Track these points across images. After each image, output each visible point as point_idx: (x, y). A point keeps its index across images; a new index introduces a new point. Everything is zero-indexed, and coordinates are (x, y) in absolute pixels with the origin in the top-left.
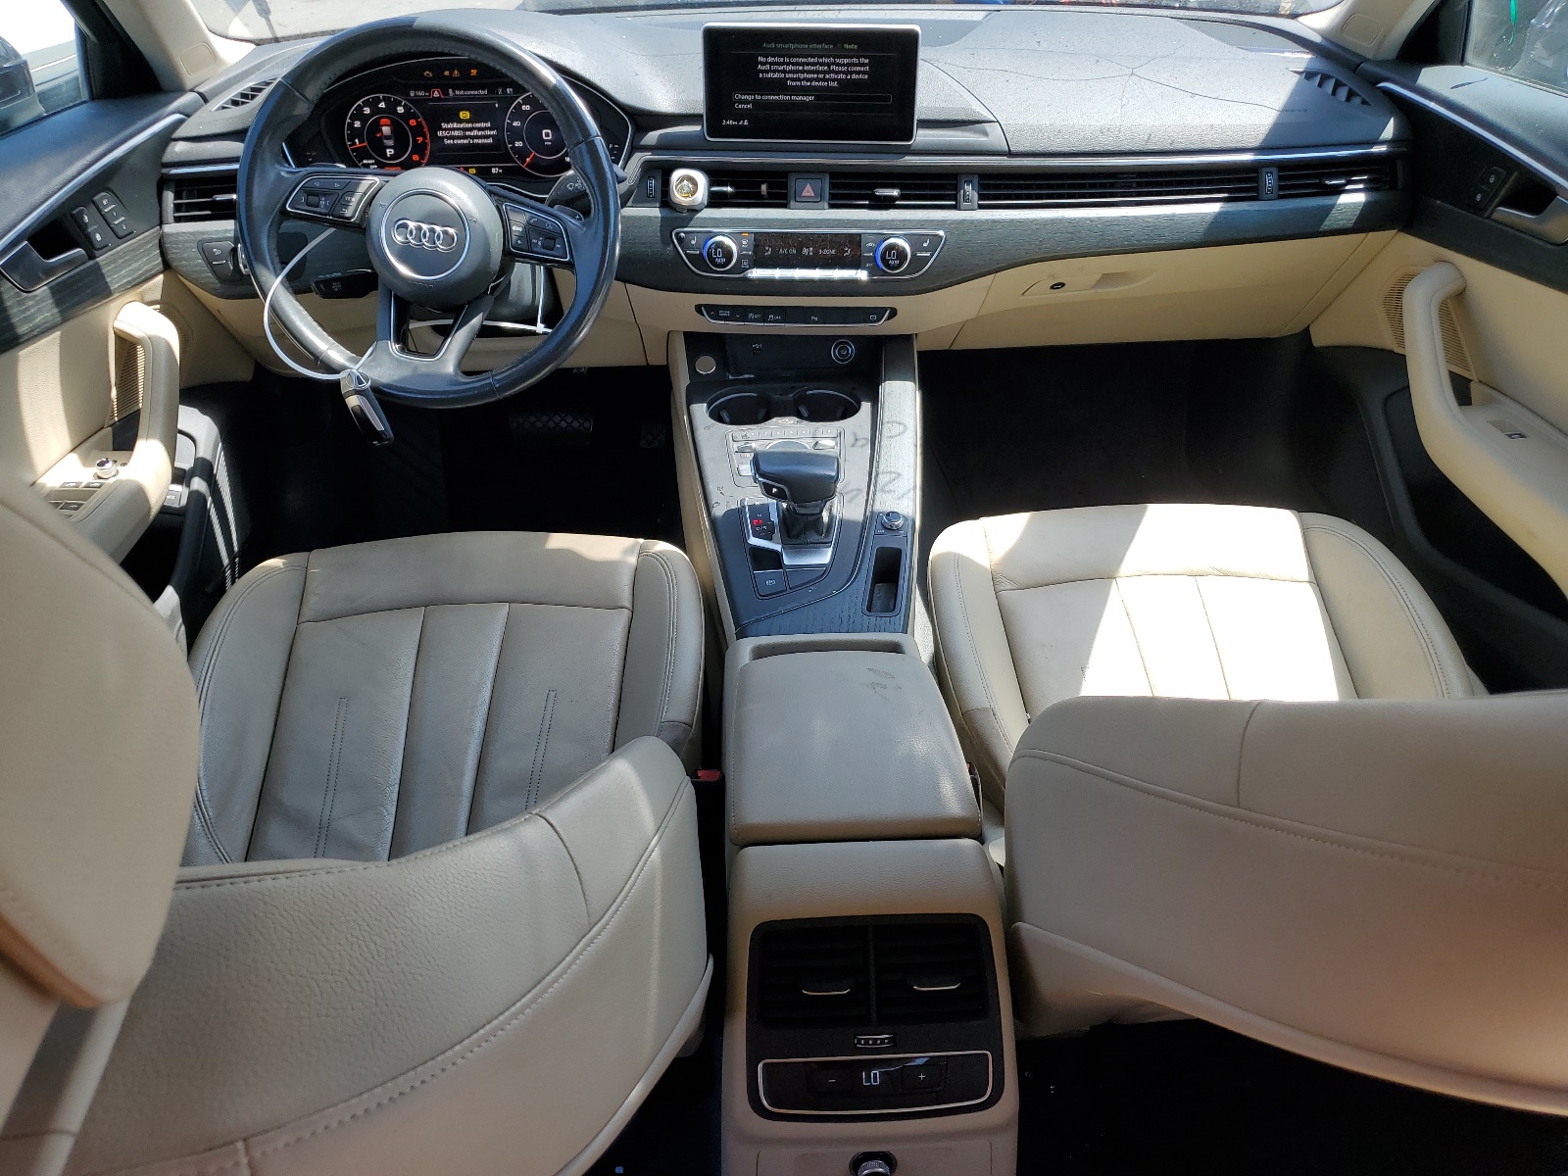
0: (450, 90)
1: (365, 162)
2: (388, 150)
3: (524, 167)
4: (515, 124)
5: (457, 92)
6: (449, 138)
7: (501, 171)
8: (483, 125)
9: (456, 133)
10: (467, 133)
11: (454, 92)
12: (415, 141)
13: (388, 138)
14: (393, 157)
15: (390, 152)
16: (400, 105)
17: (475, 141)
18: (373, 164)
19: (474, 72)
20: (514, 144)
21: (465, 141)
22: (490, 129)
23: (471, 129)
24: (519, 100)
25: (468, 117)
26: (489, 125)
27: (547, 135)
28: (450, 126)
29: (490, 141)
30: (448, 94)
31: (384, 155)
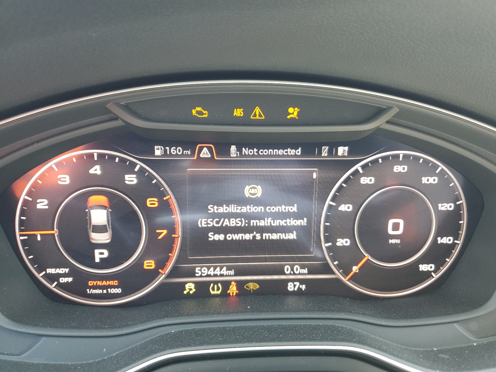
0: (233, 148)
1: (49, 271)
2: (97, 252)
3: (345, 280)
4: (344, 208)
5: (245, 151)
6: (217, 230)
7: (303, 287)
8: (283, 208)
9: (233, 223)
10: (253, 222)
11: (239, 149)
12: (152, 235)
13: (100, 229)
14: (105, 264)
15: (99, 255)
16: (133, 172)
17: (266, 236)
18: (65, 275)
19: (293, 112)
20: (334, 242)
21: (248, 237)
22: (297, 216)
23: (259, 217)
24: (358, 167)
25: (259, 194)
26: (294, 209)
27: (396, 227)
28: (223, 209)
29: (292, 236)
30: (228, 153)
31: (89, 261)
